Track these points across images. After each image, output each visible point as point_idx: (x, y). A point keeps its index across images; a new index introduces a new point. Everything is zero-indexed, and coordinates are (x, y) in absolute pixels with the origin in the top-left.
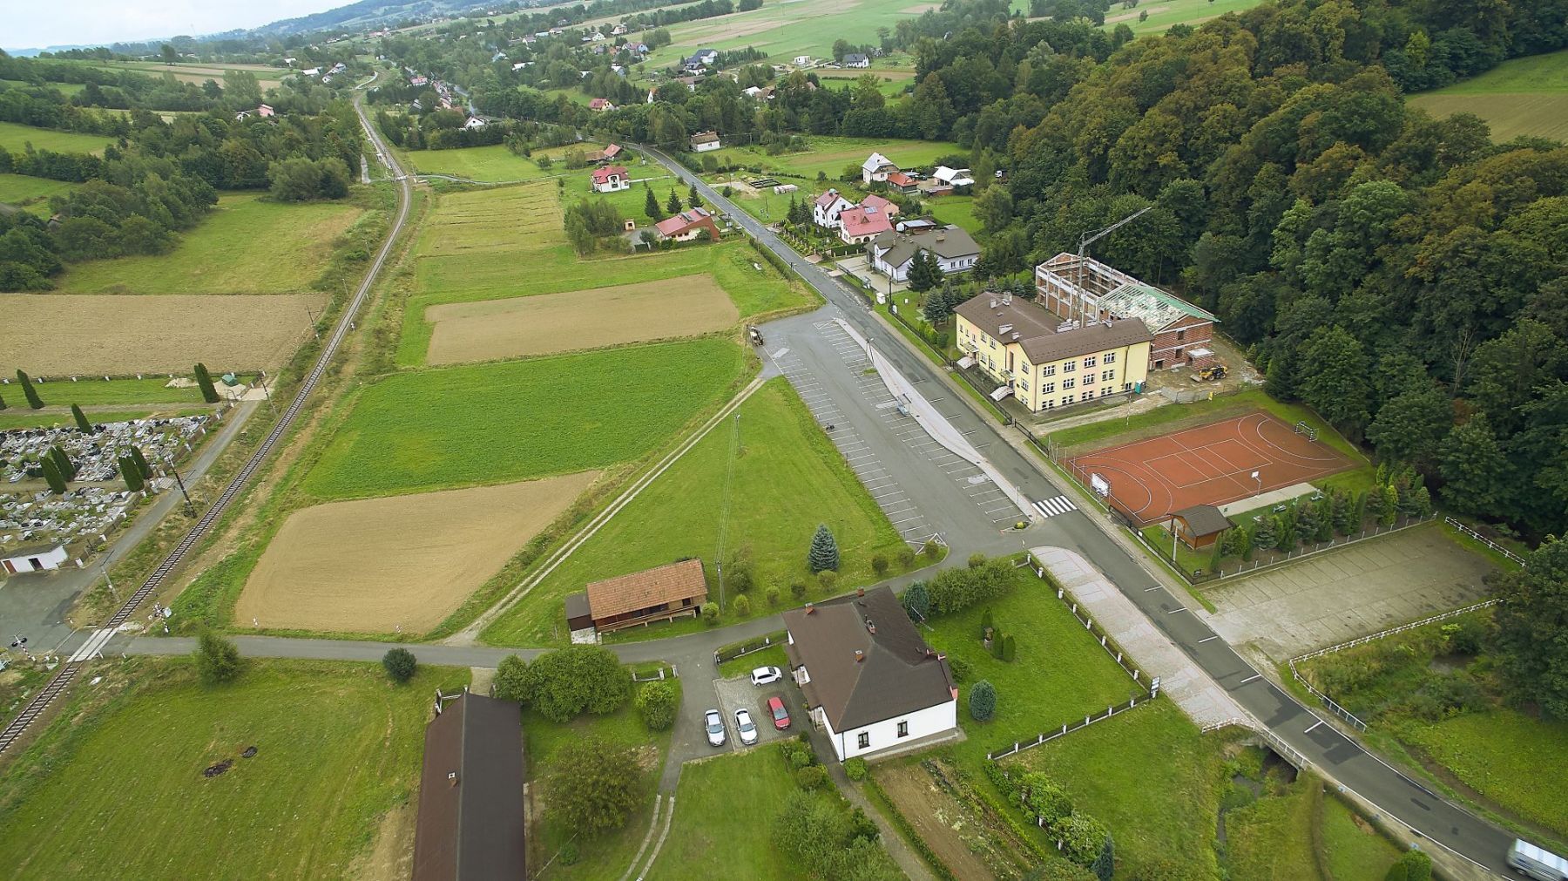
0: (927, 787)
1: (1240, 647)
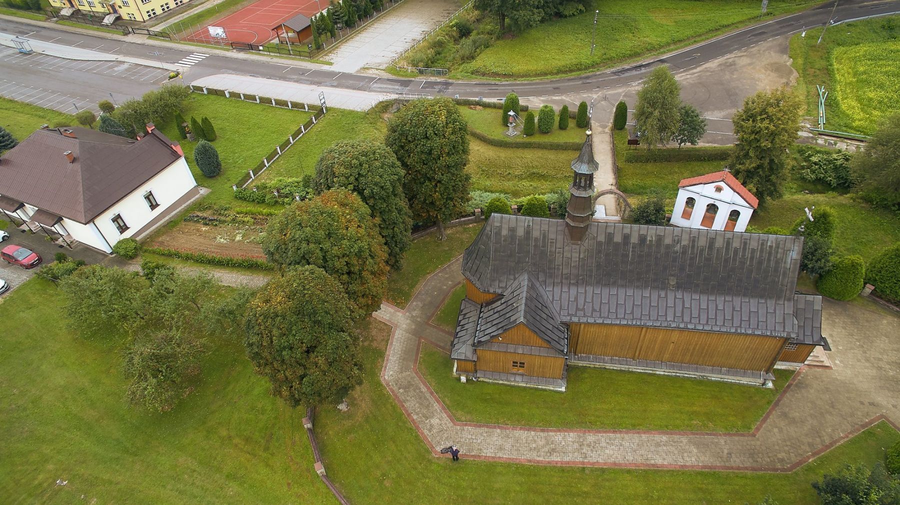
0: (198, 230)
1: (357, 71)
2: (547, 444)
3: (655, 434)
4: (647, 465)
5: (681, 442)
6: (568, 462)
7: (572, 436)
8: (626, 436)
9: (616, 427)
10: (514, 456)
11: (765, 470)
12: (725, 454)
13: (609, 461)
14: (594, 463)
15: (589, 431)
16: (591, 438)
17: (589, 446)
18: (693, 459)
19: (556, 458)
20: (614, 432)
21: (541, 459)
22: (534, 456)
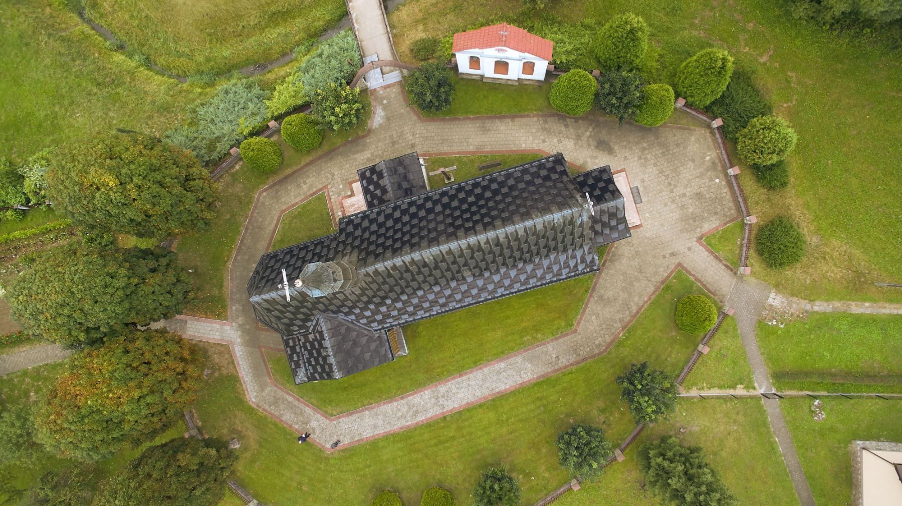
2: (410, 408)
3: (494, 364)
4: (494, 394)
5: (517, 363)
6: (431, 418)
7: (427, 393)
8: (471, 376)
9: (461, 370)
10: (388, 429)
11: (586, 359)
12: (554, 359)
13: (463, 403)
14: (451, 410)
15: (440, 384)
16: (442, 389)
17: (443, 397)
18: (529, 374)
19: (421, 418)
20: (461, 376)
21: (410, 423)
22: (403, 423)
